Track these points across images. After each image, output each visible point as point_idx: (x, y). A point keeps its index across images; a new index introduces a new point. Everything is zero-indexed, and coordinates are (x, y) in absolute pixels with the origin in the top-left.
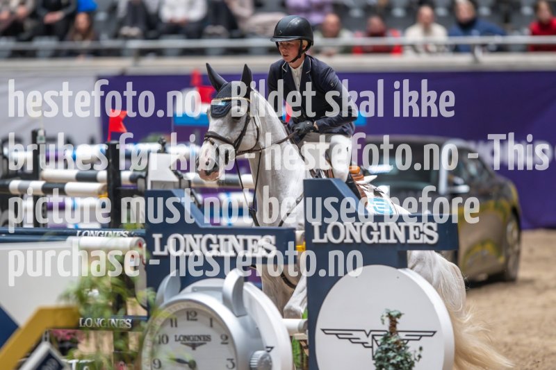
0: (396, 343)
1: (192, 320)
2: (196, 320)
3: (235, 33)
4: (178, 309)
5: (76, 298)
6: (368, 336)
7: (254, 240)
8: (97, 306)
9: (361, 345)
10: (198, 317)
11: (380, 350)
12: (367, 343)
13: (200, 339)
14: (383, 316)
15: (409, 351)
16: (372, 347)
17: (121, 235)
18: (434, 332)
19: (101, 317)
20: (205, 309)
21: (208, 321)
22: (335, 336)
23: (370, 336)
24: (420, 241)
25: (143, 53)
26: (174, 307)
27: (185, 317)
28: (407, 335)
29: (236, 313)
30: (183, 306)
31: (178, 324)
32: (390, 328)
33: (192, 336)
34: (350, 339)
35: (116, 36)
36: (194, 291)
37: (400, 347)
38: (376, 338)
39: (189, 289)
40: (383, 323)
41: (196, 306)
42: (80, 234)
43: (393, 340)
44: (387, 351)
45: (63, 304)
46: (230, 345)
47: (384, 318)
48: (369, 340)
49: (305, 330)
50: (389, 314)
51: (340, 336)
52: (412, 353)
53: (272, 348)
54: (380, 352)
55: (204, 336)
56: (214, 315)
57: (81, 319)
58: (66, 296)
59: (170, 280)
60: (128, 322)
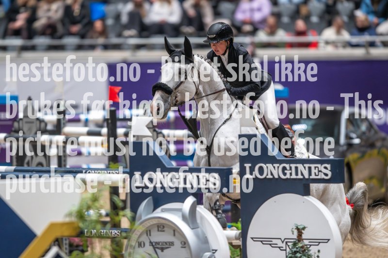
0: (302, 247)
1: (161, 231)
2: (164, 231)
3: (202, 33)
4: (152, 223)
6: (283, 242)
8: (92, 221)
9: (278, 249)
10: (165, 229)
11: (291, 252)
12: (282, 247)
13: (167, 245)
15: (310, 253)
16: (286, 250)
18: (329, 240)
19: (94, 229)
20: (170, 224)
21: (172, 232)
22: (260, 242)
23: (285, 243)
24: (319, 177)
25: (139, 47)
26: (149, 223)
27: (156, 229)
28: (309, 242)
29: (191, 226)
30: (155, 222)
31: (152, 234)
32: (298, 237)
33: (161, 242)
34: (270, 244)
35: (120, 35)
36: (163, 211)
37: (304, 250)
38: (289, 244)
39: (159, 210)
40: (293, 234)
41: (164, 222)
42: (86, 172)
43: (300, 245)
44: (296, 252)
45: (67, 220)
46: (187, 248)
47: (294, 230)
48: (284, 245)
49: (240, 239)
50: (297, 227)
51: (264, 242)
52: (313, 254)
53: (216, 250)
54: (290, 254)
55: (169, 242)
56: (176, 228)
57: (86, 230)
58: (70, 215)
59: (146, 204)
60: (118, 232)
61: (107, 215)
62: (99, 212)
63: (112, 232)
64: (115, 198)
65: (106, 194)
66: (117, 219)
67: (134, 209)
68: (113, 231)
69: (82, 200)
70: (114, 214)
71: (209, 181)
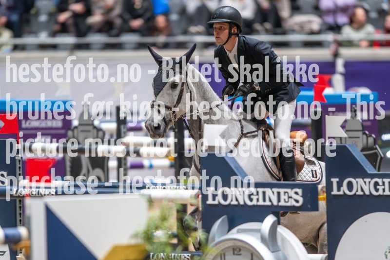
1: (237, 255)
2: (240, 255)
3: (278, 30)
4: (226, 246)
7: (285, 193)
8: (161, 244)
10: (241, 252)
14: (386, 252)
19: (163, 252)
20: (247, 246)
21: (250, 256)
25: (207, 46)
26: (223, 245)
27: (232, 252)
29: (271, 248)
30: (230, 244)
31: (226, 257)
35: (185, 32)
36: (239, 232)
39: (235, 230)
41: (240, 244)
42: (149, 188)
45: (133, 242)
47: (387, 253)
56: (254, 251)
57: (152, 254)
58: (136, 236)
59: (220, 224)
60: (188, 256)
61: (174, 236)
63: (181, 256)
68: (182, 254)
71: (291, 197)
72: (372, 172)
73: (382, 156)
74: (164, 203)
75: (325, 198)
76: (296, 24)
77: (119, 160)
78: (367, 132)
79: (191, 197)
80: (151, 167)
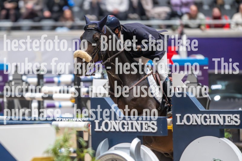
4: (108, 158)
5: (52, 153)
8: (63, 157)
17: (79, 121)
26: (105, 157)
30: (110, 157)
36: (116, 149)
39: (113, 148)
41: (116, 157)
42: (58, 120)
45: (46, 155)
58: (47, 152)
59: (103, 144)
61: (75, 152)
62: (69, 150)
64: (81, 139)
65: (74, 137)
66: (82, 155)
67: (95, 148)
69: (57, 141)
70: (80, 151)
71: (150, 127)
72: (202, 110)
73: (210, 99)
74: (66, 130)
75: (172, 127)
76: (156, 13)
77: (39, 102)
78: (200, 84)
79: (85, 126)
80: (60, 107)
